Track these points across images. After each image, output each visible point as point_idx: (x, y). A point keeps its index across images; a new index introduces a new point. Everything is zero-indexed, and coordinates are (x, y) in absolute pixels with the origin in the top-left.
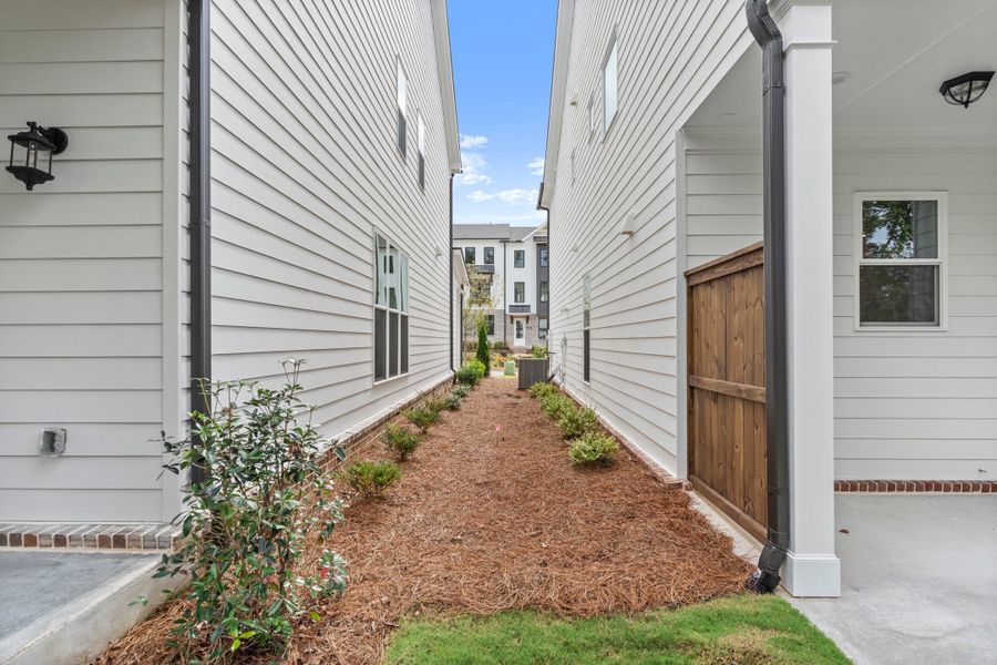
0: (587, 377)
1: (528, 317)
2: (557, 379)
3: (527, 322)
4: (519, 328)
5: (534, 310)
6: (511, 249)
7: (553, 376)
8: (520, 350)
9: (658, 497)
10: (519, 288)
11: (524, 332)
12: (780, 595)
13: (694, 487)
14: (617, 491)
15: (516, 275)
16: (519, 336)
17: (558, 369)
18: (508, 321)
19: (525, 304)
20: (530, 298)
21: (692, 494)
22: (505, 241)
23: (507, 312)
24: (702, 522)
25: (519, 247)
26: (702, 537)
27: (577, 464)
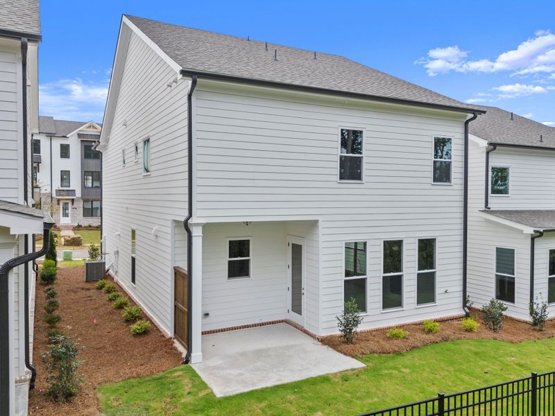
0: (133, 281)
1: (73, 200)
2: (111, 272)
3: (73, 203)
4: (65, 209)
5: (78, 194)
6: (57, 144)
7: (108, 270)
8: (67, 227)
9: (164, 344)
10: (65, 176)
11: (70, 211)
12: (189, 364)
13: (175, 338)
14: (150, 344)
15: (61, 164)
16: (66, 215)
17: (112, 266)
18: (55, 202)
19: (71, 188)
20: (75, 184)
21: (175, 340)
22: (51, 136)
23: (54, 195)
24: (176, 349)
25: (65, 142)
26: (175, 354)
27: (134, 335)
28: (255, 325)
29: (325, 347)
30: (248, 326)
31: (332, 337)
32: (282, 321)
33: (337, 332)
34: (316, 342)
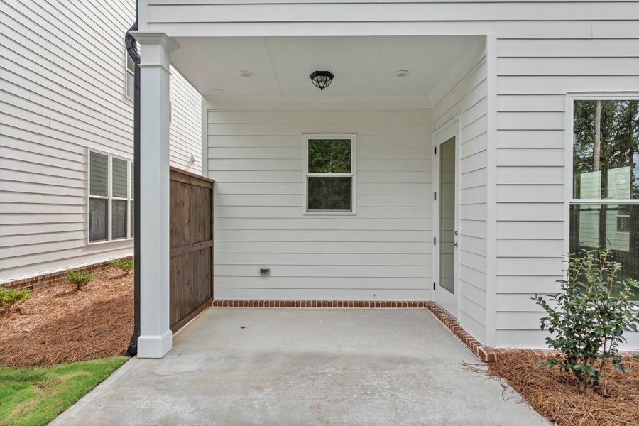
28: (361, 304)
29: (497, 383)
30: (345, 304)
31: (524, 354)
32: (421, 305)
33: (539, 344)
34: (475, 361)
